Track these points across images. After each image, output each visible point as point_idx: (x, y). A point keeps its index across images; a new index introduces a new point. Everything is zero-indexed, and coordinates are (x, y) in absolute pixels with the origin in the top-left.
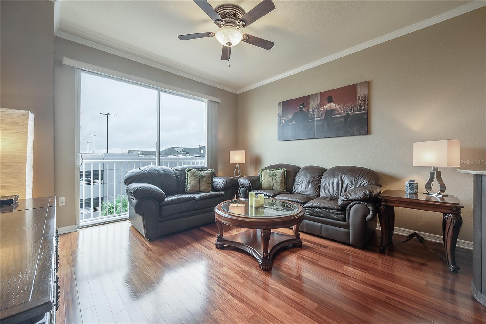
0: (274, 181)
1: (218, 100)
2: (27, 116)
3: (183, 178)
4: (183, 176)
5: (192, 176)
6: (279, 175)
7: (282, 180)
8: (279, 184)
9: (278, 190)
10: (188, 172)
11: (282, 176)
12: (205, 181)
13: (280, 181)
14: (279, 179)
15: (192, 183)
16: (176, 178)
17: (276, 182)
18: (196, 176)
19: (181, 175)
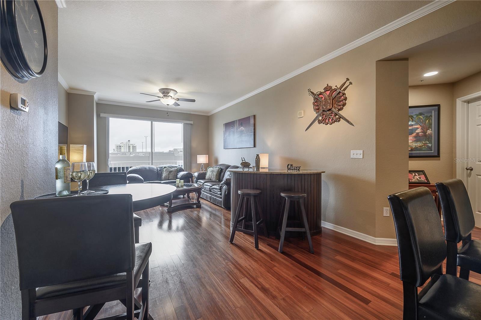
0: (212, 174)
1: (192, 122)
2: (83, 147)
3: (161, 172)
4: (161, 171)
5: (165, 171)
6: (216, 171)
7: (217, 174)
8: (215, 176)
9: (214, 180)
10: (164, 169)
11: (217, 172)
12: (173, 174)
13: (215, 175)
14: (215, 174)
15: (165, 175)
16: (157, 172)
17: (213, 175)
18: (168, 171)
19: (160, 171)
